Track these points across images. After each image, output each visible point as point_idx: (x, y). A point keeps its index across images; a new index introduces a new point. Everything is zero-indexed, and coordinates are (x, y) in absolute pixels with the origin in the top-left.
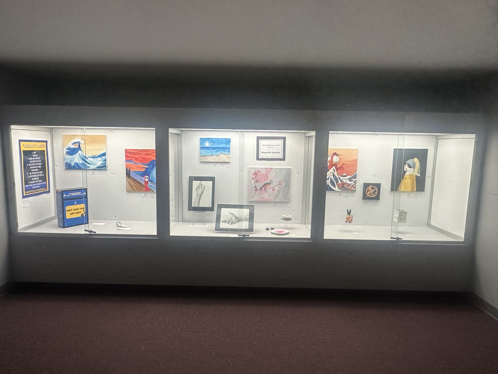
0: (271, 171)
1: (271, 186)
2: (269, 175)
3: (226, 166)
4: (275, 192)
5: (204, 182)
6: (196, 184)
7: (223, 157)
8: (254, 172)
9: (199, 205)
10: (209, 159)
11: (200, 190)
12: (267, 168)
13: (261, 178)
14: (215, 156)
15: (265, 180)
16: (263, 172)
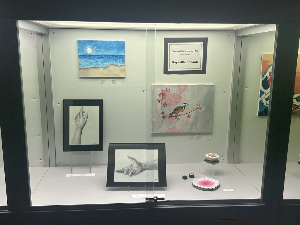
0: (185, 90)
1: (186, 111)
2: (182, 95)
3: (118, 82)
4: (191, 119)
5: (86, 109)
6: (74, 110)
7: (114, 70)
8: (160, 91)
9: (80, 142)
10: (93, 73)
11: (82, 119)
12: (180, 86)
13: (171, 100)
14: (101, 69)
15: (177, 103)
16: (173, 91)
